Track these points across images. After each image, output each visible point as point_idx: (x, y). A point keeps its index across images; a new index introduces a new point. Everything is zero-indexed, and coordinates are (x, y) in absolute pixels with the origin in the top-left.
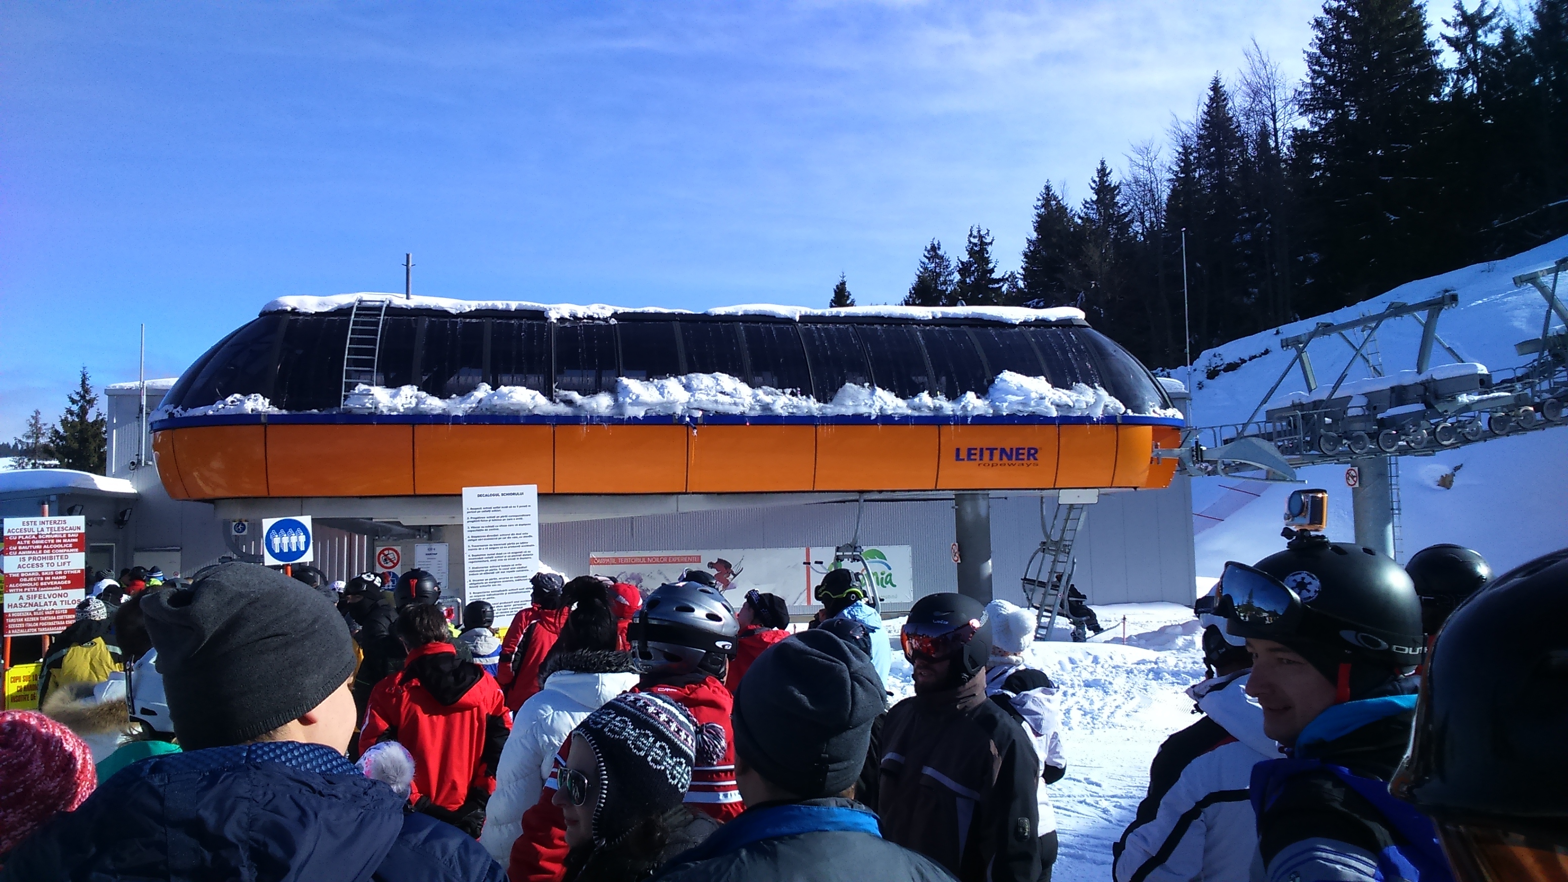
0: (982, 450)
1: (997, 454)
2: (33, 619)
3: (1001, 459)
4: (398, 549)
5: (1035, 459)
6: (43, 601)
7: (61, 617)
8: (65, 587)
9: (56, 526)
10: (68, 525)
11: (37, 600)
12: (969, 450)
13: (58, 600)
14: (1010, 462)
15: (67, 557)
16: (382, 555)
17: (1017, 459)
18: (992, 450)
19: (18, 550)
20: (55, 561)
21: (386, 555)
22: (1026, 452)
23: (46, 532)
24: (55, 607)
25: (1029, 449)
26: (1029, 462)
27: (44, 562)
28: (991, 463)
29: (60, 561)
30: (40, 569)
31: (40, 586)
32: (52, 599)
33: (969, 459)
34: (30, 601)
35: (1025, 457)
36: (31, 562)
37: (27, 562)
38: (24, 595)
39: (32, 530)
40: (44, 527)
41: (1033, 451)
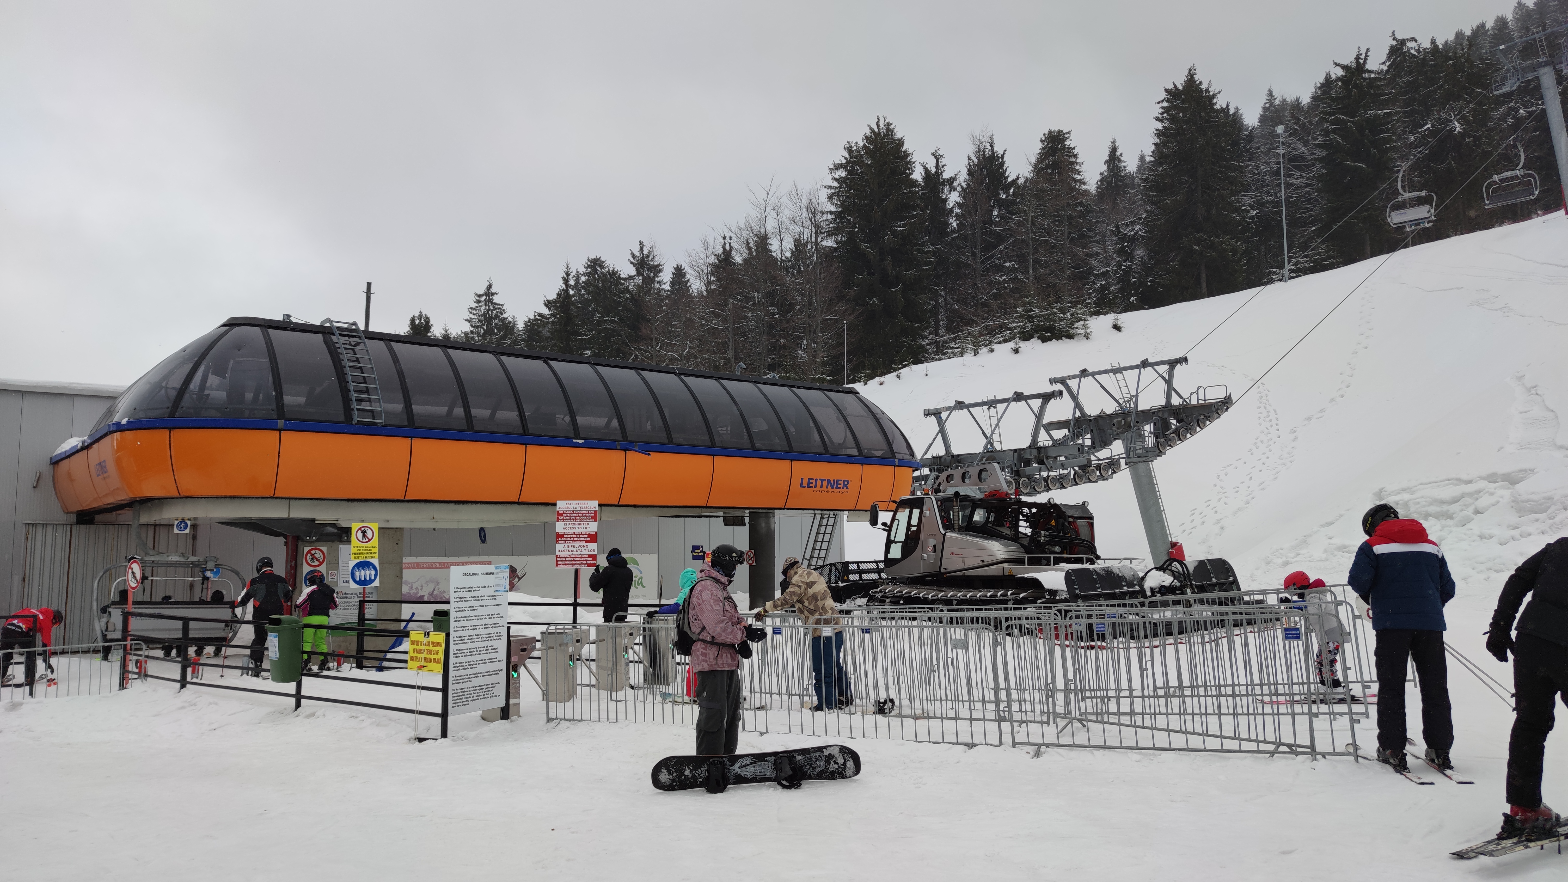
0: (816, 479)
1: (825, 483)
2: (570, 559)
3: (827, 488)
4: (324, 549)
5: (847, 488)
6: (575, 549)
7: (584, 559)
8: (587, 542)
9: (583, 506)
10: (589, 506)
11: (572, 548)
12: (809, 479)
13: (583, 549)
14: (832, 490)
15: (588, 524)
16: (309, 555)
17: (837, 488)
18: (822, 480)
19: (563, 519)
20: (582, 526)
21: (313, 555)
22: (842, 483)
23: (578, 509)
24: (582, 553)
25: (845, 481)
26: (843, 490)
27: (577, 526)
28: (821, 490)
29: (585, 526)
30: (574, 531)
31: (574, 541)
32: (580, 548)
33: (808, 486)
34: (569, 549)
35: (841, 486)
36: (570, 526)
37: (568, 526)
38: (566, 545)
39: (571, 508)
40: (577, 506)
41: (846, 483)
